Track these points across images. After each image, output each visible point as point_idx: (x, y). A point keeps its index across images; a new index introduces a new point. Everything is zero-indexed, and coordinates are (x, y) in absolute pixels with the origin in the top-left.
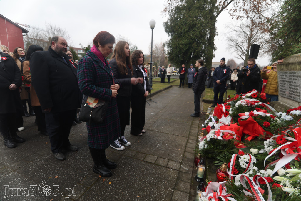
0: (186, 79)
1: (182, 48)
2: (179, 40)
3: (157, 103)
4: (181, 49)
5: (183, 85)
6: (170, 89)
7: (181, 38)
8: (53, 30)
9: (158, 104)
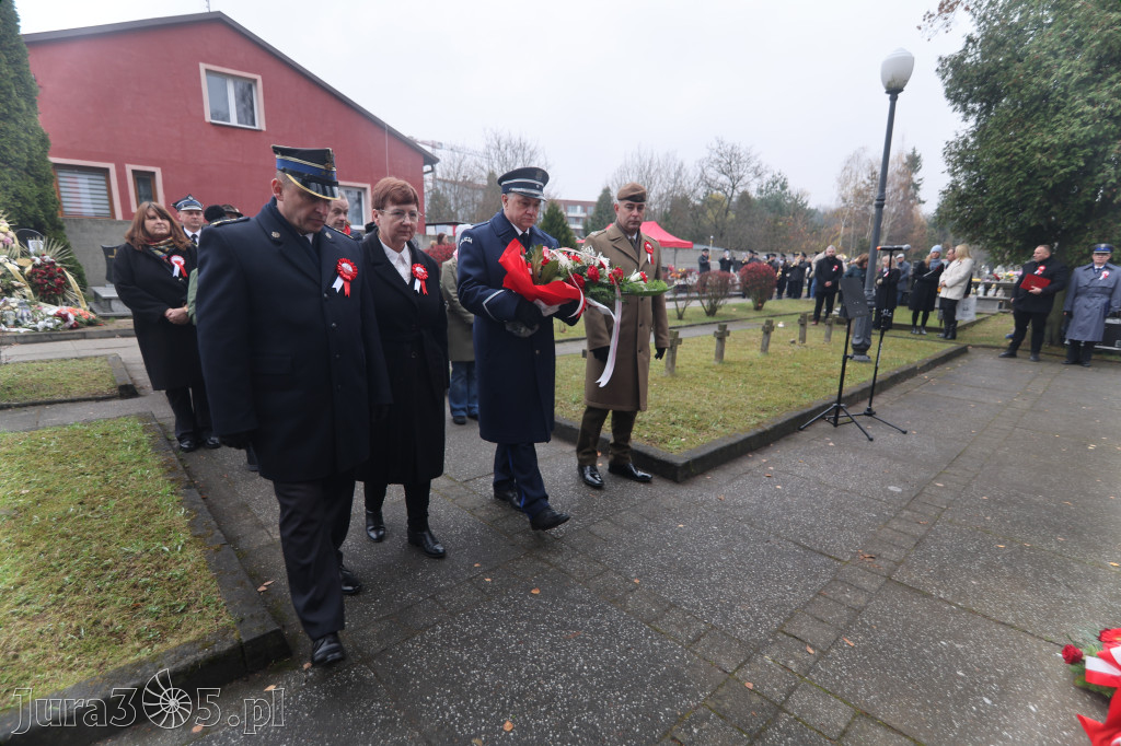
0: (1053, 317)
1: (1046, 168)
2: (1027, 131)
3: (905, 433)
4: (1032, 175)
5: (1036, 349)
6: (960, 362)
7: (1041, 121)
8: (503, 146)
9: (913, 439)
